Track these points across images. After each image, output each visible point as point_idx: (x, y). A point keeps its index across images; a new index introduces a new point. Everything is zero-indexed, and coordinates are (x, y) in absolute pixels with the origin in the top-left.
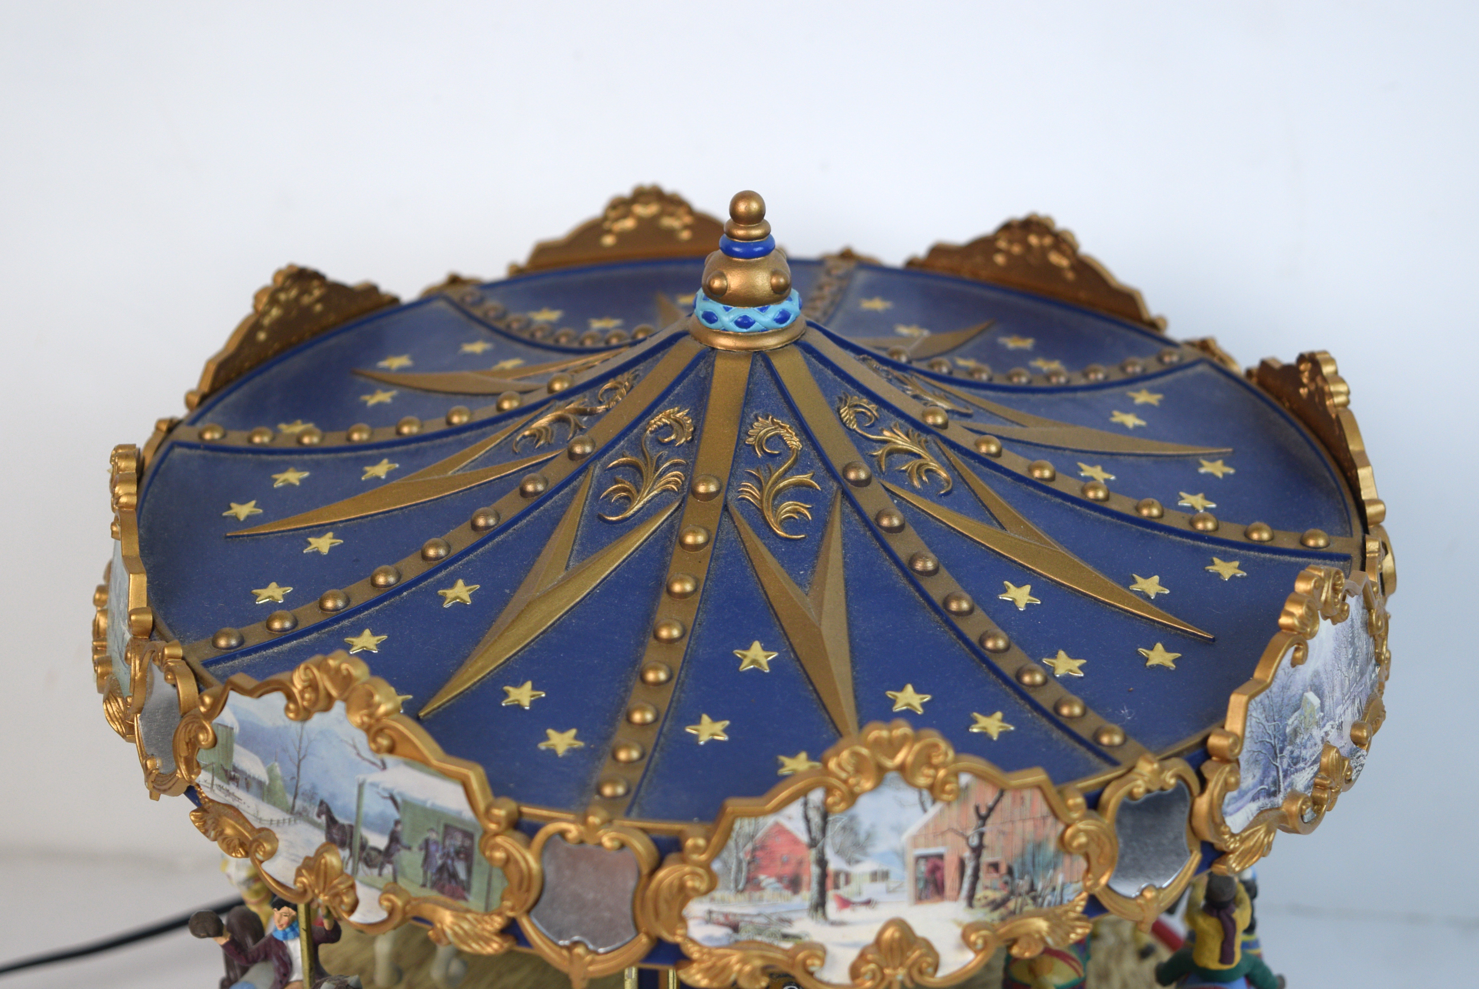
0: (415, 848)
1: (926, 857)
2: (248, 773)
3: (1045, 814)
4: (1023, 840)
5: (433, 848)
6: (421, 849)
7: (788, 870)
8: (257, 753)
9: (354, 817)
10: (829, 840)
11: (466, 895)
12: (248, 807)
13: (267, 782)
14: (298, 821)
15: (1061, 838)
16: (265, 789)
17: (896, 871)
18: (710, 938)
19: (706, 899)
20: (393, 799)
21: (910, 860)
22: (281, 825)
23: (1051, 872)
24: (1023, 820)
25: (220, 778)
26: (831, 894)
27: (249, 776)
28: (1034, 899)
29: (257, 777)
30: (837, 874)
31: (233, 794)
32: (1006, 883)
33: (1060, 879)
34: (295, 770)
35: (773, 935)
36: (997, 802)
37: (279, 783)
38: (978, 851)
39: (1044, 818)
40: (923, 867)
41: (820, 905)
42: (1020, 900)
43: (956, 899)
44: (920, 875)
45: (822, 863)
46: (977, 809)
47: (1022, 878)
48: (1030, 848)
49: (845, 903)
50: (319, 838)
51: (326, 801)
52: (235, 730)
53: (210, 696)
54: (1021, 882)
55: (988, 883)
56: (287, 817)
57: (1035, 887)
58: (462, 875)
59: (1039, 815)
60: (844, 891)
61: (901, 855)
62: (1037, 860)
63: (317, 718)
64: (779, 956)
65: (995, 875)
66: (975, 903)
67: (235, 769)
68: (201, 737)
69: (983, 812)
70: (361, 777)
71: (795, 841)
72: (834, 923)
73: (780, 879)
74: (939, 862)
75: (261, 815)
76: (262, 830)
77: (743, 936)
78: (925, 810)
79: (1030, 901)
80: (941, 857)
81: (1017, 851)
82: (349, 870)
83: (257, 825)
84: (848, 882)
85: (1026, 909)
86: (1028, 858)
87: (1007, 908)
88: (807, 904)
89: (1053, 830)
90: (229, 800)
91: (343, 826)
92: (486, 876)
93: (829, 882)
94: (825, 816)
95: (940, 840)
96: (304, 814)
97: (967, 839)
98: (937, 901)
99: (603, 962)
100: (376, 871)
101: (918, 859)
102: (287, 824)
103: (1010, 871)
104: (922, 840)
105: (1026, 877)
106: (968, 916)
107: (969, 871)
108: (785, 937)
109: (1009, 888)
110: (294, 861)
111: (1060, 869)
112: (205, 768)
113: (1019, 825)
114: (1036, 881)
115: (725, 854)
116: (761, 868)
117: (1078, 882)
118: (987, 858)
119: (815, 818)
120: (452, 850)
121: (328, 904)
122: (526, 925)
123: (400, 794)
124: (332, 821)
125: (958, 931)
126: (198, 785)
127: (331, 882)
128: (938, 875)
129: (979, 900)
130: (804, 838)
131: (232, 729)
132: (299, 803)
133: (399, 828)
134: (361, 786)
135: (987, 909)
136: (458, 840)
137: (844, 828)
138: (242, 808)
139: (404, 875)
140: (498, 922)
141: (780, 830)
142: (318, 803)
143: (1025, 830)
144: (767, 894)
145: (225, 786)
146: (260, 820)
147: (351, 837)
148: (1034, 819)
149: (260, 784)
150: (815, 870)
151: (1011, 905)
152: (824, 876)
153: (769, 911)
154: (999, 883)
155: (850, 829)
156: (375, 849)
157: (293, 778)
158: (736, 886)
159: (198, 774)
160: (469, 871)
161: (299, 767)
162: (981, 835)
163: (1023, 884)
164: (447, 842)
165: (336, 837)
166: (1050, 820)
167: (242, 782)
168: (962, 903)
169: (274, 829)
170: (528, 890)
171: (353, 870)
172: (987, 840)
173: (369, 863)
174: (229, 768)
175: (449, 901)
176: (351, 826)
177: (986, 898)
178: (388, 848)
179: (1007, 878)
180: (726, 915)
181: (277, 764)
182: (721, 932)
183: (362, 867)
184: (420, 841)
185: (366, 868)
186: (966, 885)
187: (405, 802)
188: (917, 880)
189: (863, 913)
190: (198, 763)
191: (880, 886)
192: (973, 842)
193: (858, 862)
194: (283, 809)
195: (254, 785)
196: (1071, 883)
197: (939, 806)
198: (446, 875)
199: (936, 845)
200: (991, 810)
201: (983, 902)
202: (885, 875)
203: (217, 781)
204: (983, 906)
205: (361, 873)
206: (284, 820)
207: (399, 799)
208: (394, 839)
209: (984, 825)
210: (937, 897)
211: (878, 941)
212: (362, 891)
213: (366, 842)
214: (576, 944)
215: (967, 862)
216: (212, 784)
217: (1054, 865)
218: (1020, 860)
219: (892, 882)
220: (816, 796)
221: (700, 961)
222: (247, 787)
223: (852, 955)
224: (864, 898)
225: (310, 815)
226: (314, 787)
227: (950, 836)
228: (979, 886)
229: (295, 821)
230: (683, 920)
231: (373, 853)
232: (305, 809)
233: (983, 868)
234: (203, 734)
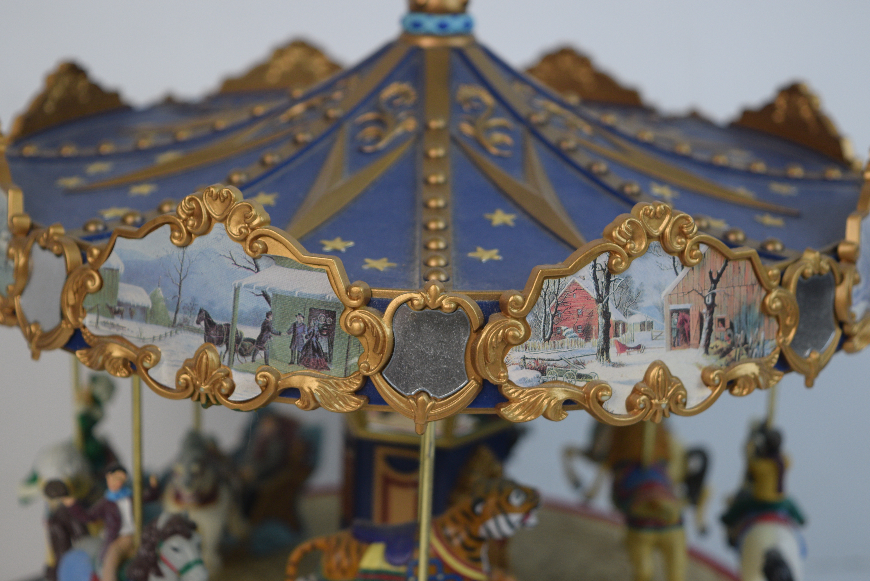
0: (284, 333)
1: (677, 311)
2: (132, 303)
3: (753, 283)
4: (740, 302)
5: (299, 330)
6: (289, 333)
7: (582, 321)
8: (140, 285)
9: (230, 317)
10: (611, 297)
11: (328, 365)
12: (132, 332)
13: (150, 306)
14: (179, 332)
15: (763, 303)
16: (148, 312)
17: (658, 322)
18: (524, 380)
19: (521, 348)
20: (265, 295)
21: (667, 313)
22: (163, 338)
23: (757, 329)
24: (740, 286)
25: (105, 315)
26: (612, 340)
27: (134, 306)
28: (747, 350)
29: (140, 304)
30: (617, 324)
31: (118, 325)
32: (729, 335)
33: (762, 336)
34: (177, 289)
35: (570, 375)
36: (723, 269)
37: (162, 304)
38: (711, 307)
39: (753, 285)
40: (676, 319)
41: (605, 350)
42: (738, 350)
43: (697, 347)
44: (674, 327)
45: (606, 315)
46: (711, 273)
47: (739, 333)
48: (744, 308)
49: (623, 348)
50: (199, 340)
51: (205, 309)
52: (120, 271)
53: (98, 248)
54: (739, 336)
55: (718, 335)
56: (168, 330)
57: (748, 341)
58: (325, 349)
59: (750, 283)
60: (622, 338)
61: (661, 309)
62: (748, 319)
63: (197, 241)
64: (577, 391)
65: (723, 329)
66: (710, 350)
67: (120, 304)
68: (89, 283)
69: (715, 277)
70: (237, 283)
71: (588, 297)
72: (614, 365)
73: (576, 328)
74: (686, 316)
75: (144, 335)
76: (145, 347)
77: (549, 377)
78: (677, 274)
79: (744, 352)
80: (687, 311)
81: (736, 311)
82: (226, 362)
83: (140, 345)
84: (624, 331)
85: (742, 357)
86: (743, 316)
87: (730, 356)
88: (596, 349)
89: (758, 294)
90: (114, 331)
91: (221, 326)
92: (345, 347)
93: (611, 330)
94: (608, 277)
95: (686, 297)
96: (184, 324)
97: (705, 298)
98: (685, 348)
99: (442, 405)
100: (250, 358)
101: (673, 312)
102: (168, 337)
103: (732, 327)
104: (675, 297)
105: (742, 332)
106: (707, 361)
107: (706, 325)
108: (580, 376)
109: (731, 340)
110: (175, 366)
111: (762, 328)
112: (91, 311)
113: (737, 289)
114: (748, 336)
115: (536, 309)
116: (561, 320)
117: (772, 340)
118: (717, 315)
119: (601, 277)
120: (316, 329)
121: (208, 392)
122: (379, 381)
123: (271, 290)
124: (210, 324)
125: (699, 373)
126: (84, 327)
127: (211, 373)
128: (686, 326)
129: (712, 348)
130: (594, 295)
131: (117, 270)
132: (180, 316)
133: (271, 318)
134: (236, 290)
135: (718, 356)
136: (322, 319)
137: (621, 286)
138: (126, 334)
139: (274, 357)
140: (356, 384)
141: (577, 288)
142: (198, 312)
143: (741, 293)
144: (567, 341)
145: (110, 321)
146: (144, 339)
147: (228, 334)
148: (747, 286)
149: (144, 309)
150: (601, 321)
151: (733, 353)
152: (607, 325)
153: (568, 356)
154: (725, 336)
155: (625, 287)
156: (249, 340)
157: (174, 297)
158: (544, 337)
159: (84, 317)
160: (331, 345)
161: (180, 287)
162: (714, 295)
163: (740, 337)
164: (312, 324)
165: (214, 337)
166: (757, 287)
167: (126, 313)
168: (702, 350)
169: (156, 343)
170: (382, 352)
171: (229, 361)
172: (717, 301)
173: (243, 353)
174: (114, 304)
175: (313, 372)
176: (228, 325)
177: (717, 347)
178: (260, 337)
179: (730, 331)
180: (536, 360)
181: (159, 289)
182: (532, 375)
183: (238, 357)
184: (289, 326)
185: (240, 358)
186: (704, 336)
187: (276, 295)
188: (672, 329)
189: (634, 356)
190: (83, 309)
191: (647, 334)
192: (708, 301)
193: (631, 314)
194: (164, 326)
195: (138, 313)
196: (769, 340)
197: (686, 269)
198: (311, 351)
199: (684, 303)
200: (719, 275)
201: (715, 349)
202: (650, 325)
203: (102, 319)
204: (715, 354)
205: (236, 362)
206: (166, 334)
207: (270, 294)
208: (266, 328)
209: (715, 288)
210: (685, 345)
211: (646, 379)
212: (237, 377)
213: (242, 334)
214: (419, 394)
215: (704, 316)
216: (97, 323)
217: (758, 325)
218: (738, 318)
219: (655, 332)
220: (603, 260)
221: (517, 399)
222: (131, 315)
223: (629, 389)
224: (635, 344)
225: (190, 324)
226: (194, 299)
227: (693, 294)
228: (712, 337)
229: (176, 332)
230: (504, 366)
231: (247, 344)
232: (185, 320)
233: (715, 322)
234: (91, 281)
